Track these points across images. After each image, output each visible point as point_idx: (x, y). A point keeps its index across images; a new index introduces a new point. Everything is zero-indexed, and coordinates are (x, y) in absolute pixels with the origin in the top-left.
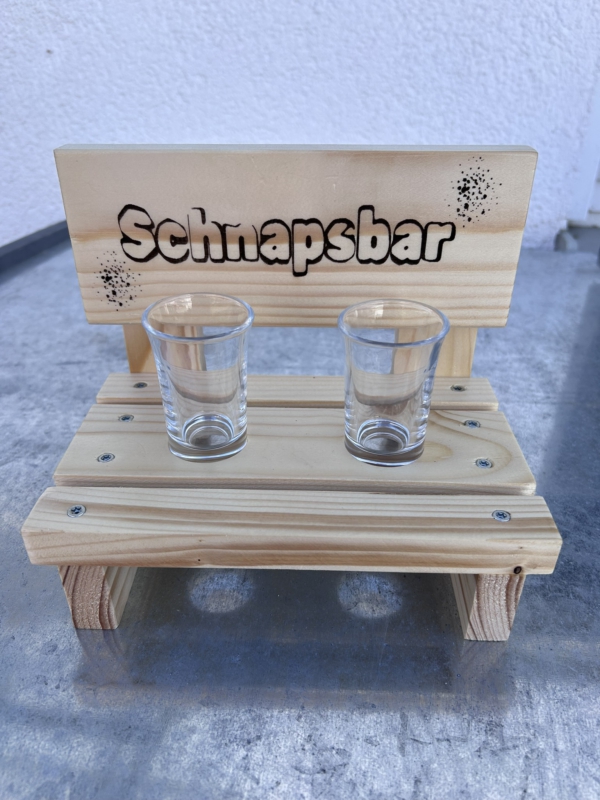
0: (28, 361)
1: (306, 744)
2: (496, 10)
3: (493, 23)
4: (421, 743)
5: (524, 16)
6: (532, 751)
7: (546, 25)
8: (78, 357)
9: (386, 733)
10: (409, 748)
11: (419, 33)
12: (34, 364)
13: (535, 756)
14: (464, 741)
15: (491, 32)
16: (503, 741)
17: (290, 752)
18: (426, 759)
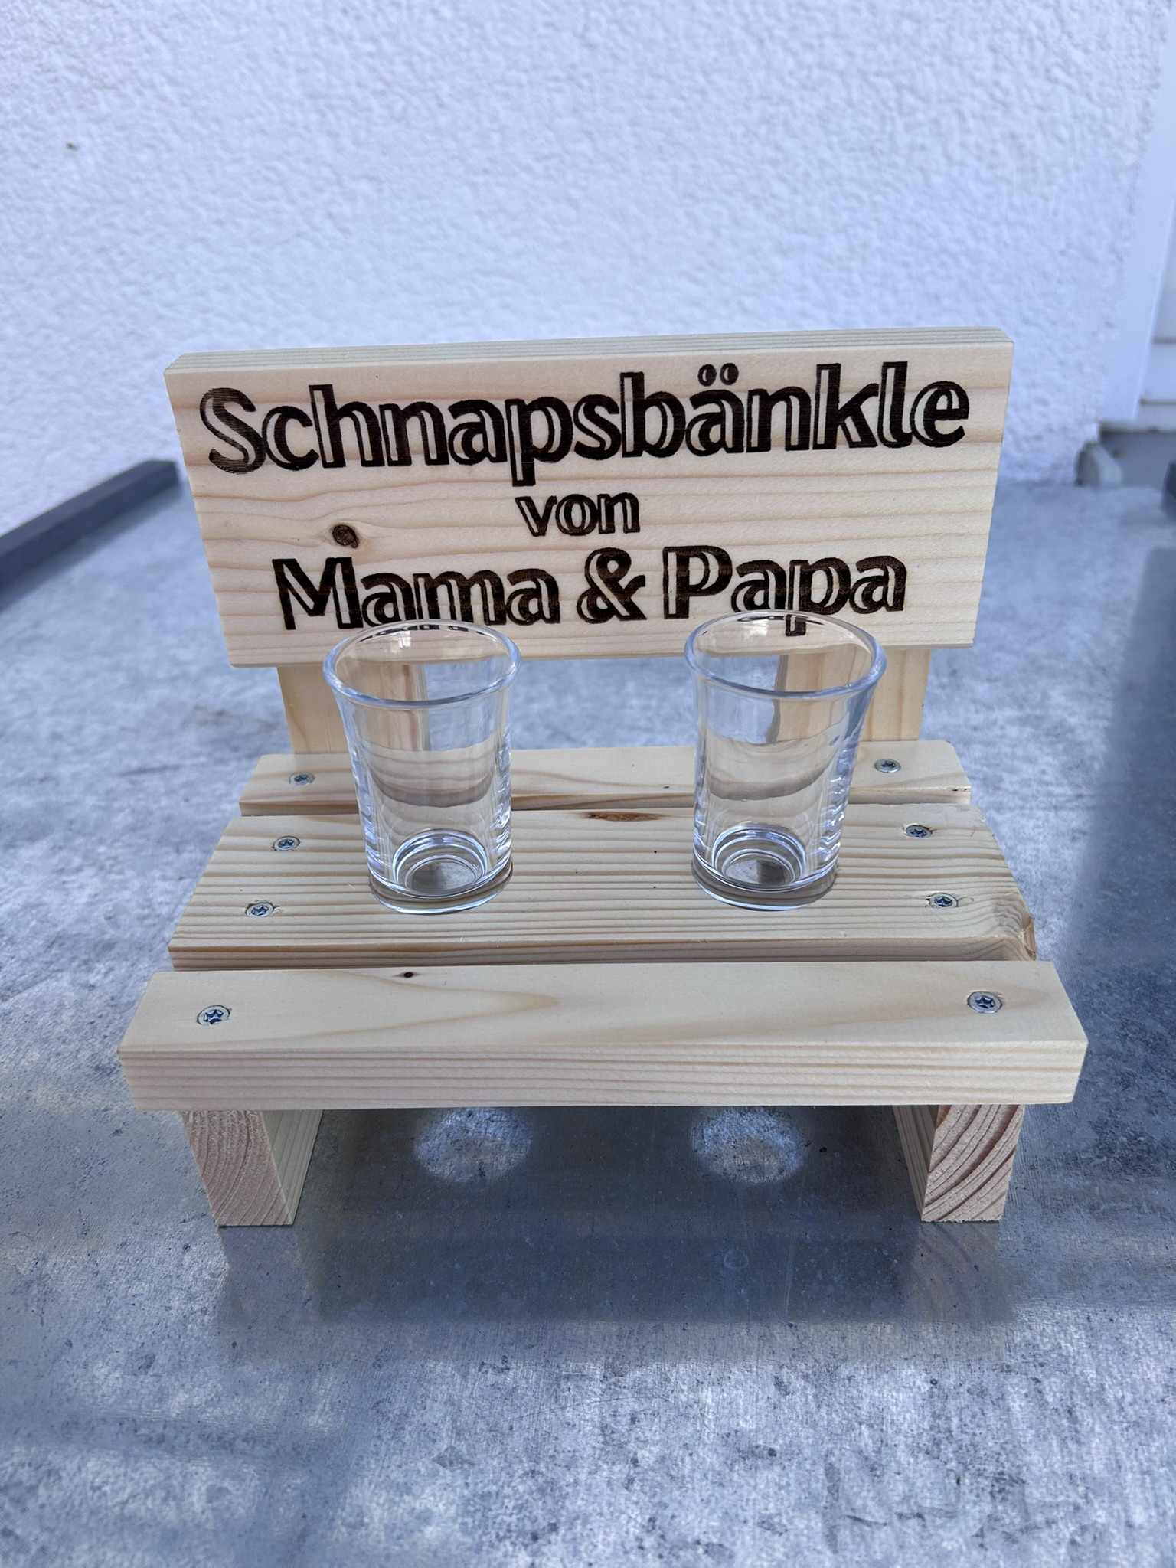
0: (64, 771)
1: (644, 1535)
2: (939, 20)
3: (934, 47)
4: (869, 1524)
5: (995, 30)
6: (1084, 1529)
7: (1038, 44)
8: (162, 758)
9: (799, 1507)
10: (844, 1535)
11: (791, 74)
12: (75, 776)
13: (1089, 1538)
14: (951, 1515)
15: (931, 65)
16: (1026, 1513)
17: (615, 1554)
18: (879, 1556)
